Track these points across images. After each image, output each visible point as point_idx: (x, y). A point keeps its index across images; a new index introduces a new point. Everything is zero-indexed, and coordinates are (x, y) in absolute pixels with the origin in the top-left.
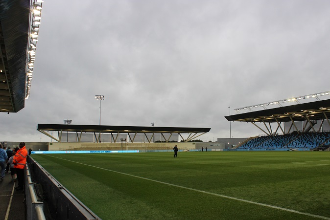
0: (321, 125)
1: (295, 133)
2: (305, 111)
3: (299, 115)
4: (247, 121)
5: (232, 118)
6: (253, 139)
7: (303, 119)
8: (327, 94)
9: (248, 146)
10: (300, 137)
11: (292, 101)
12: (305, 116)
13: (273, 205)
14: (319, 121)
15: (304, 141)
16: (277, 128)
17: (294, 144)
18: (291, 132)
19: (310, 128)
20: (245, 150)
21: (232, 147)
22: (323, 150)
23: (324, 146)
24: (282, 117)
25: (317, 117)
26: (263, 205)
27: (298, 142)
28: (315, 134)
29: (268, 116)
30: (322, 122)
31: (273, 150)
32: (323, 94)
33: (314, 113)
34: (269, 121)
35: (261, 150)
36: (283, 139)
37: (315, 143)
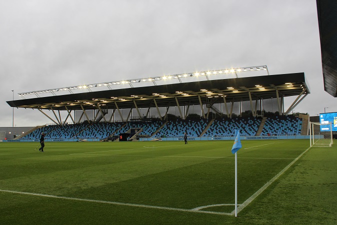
0: (113, 115)
1: (86, 123)
2: (97, 100)
3: (91, 104)
4: (33, 108)
5: (15, 104)
6: (39, 129)
7: (94, 108)
8: (118, 83)
9: (34, 136)
10: (90, 127)
11: (83, 89)
12: (96, 104)
14: (111, 111)
15: (94, 131)
16: (67, 117)
17: (84, 134)
18: (82, 121)
19: (101, 118)
20: (30, 141)
21: (15, 137)
22: (113, 141)
23: (113, 137)
24: (72, 104)
25: (111, 106)
27: (88, 132)
28: (106, 123)
29: (58, 103)
30: (114, 111)
31: (62, 141)
32: (115, 83)
33: (106, 102)
34: (58, 109)
36: (73, 129)
37: (105, 133)
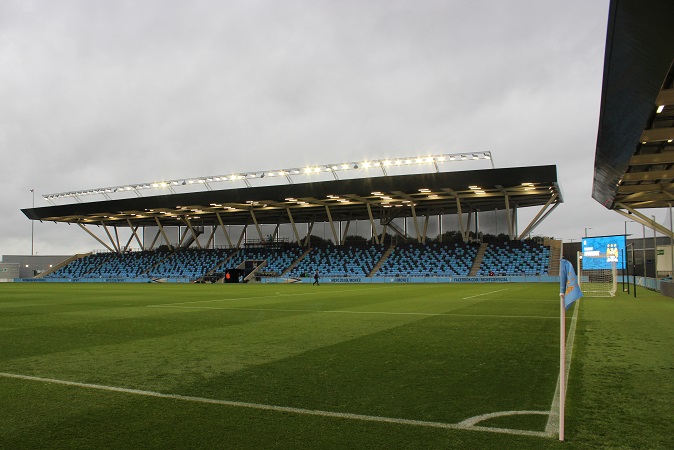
0: (212, 236)
1: (163, 249)
2: (184, 208)
3: (173, 216)
4: (68, 222)
5: (36, 214)
6: (80, 260)
7: (179, 224)
8: (225, 179)
9: (70, 272)
10: (172, 256)
11: (160, 188)
12: (183, 217)
13: (113, 384)
14: (209, 229)
15: (179, 264)
16: (130, 239)
17: (162, 270)
18: (157, 246)
19: (192, 240)
20: (63, 280)
21: (35, 273)
22: (213, 282)
23: (214, 275)
24: (140, 216)
25: (209, 219)
26: (94, 386)
27: (168, 266)
28: (199, 251)
29: (114, 213)
30: (214, 230)
31: (120, 281)
32: (218, 179)
33: (200, 212)
34: (114, 224)
35: (97, 280)
36: (140, 261)
37: (200, 268)
